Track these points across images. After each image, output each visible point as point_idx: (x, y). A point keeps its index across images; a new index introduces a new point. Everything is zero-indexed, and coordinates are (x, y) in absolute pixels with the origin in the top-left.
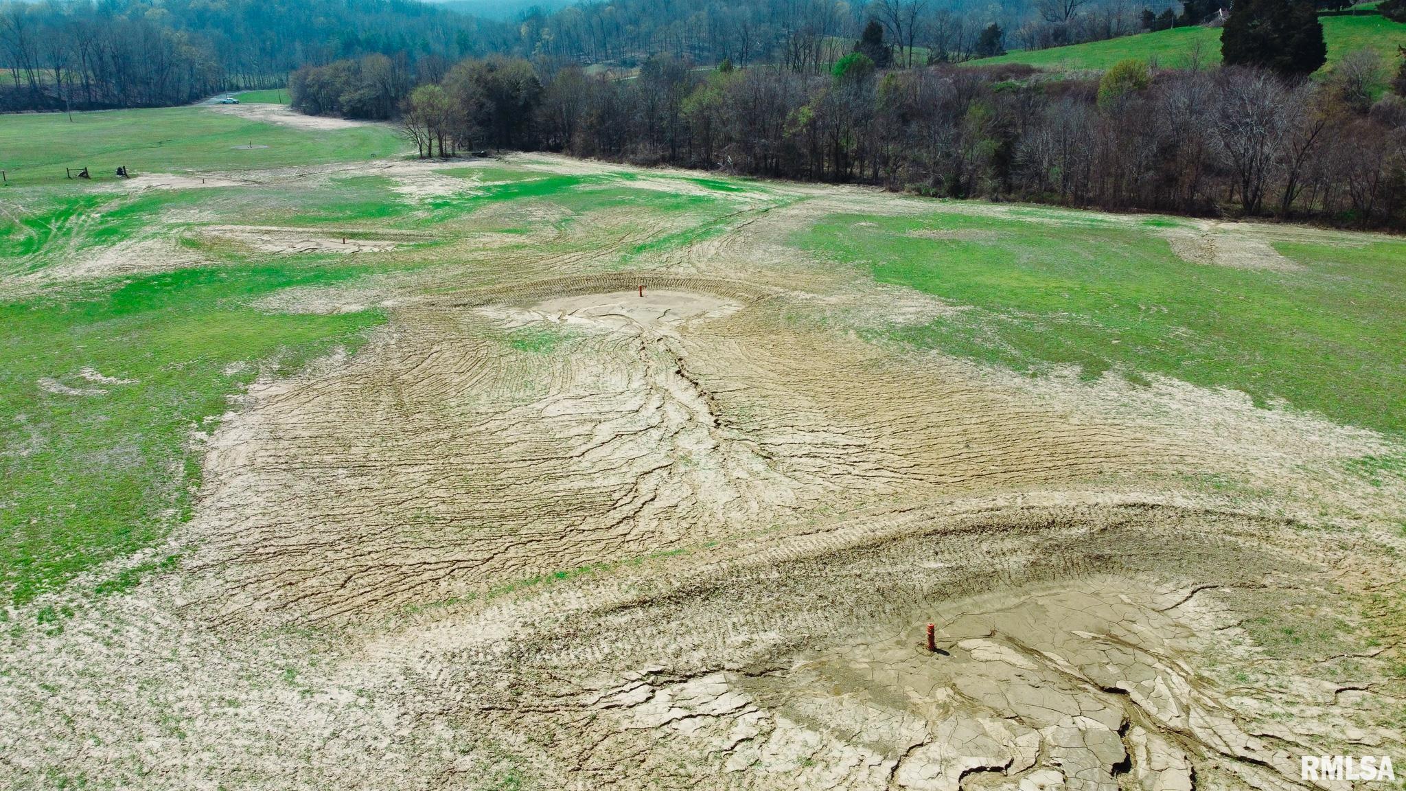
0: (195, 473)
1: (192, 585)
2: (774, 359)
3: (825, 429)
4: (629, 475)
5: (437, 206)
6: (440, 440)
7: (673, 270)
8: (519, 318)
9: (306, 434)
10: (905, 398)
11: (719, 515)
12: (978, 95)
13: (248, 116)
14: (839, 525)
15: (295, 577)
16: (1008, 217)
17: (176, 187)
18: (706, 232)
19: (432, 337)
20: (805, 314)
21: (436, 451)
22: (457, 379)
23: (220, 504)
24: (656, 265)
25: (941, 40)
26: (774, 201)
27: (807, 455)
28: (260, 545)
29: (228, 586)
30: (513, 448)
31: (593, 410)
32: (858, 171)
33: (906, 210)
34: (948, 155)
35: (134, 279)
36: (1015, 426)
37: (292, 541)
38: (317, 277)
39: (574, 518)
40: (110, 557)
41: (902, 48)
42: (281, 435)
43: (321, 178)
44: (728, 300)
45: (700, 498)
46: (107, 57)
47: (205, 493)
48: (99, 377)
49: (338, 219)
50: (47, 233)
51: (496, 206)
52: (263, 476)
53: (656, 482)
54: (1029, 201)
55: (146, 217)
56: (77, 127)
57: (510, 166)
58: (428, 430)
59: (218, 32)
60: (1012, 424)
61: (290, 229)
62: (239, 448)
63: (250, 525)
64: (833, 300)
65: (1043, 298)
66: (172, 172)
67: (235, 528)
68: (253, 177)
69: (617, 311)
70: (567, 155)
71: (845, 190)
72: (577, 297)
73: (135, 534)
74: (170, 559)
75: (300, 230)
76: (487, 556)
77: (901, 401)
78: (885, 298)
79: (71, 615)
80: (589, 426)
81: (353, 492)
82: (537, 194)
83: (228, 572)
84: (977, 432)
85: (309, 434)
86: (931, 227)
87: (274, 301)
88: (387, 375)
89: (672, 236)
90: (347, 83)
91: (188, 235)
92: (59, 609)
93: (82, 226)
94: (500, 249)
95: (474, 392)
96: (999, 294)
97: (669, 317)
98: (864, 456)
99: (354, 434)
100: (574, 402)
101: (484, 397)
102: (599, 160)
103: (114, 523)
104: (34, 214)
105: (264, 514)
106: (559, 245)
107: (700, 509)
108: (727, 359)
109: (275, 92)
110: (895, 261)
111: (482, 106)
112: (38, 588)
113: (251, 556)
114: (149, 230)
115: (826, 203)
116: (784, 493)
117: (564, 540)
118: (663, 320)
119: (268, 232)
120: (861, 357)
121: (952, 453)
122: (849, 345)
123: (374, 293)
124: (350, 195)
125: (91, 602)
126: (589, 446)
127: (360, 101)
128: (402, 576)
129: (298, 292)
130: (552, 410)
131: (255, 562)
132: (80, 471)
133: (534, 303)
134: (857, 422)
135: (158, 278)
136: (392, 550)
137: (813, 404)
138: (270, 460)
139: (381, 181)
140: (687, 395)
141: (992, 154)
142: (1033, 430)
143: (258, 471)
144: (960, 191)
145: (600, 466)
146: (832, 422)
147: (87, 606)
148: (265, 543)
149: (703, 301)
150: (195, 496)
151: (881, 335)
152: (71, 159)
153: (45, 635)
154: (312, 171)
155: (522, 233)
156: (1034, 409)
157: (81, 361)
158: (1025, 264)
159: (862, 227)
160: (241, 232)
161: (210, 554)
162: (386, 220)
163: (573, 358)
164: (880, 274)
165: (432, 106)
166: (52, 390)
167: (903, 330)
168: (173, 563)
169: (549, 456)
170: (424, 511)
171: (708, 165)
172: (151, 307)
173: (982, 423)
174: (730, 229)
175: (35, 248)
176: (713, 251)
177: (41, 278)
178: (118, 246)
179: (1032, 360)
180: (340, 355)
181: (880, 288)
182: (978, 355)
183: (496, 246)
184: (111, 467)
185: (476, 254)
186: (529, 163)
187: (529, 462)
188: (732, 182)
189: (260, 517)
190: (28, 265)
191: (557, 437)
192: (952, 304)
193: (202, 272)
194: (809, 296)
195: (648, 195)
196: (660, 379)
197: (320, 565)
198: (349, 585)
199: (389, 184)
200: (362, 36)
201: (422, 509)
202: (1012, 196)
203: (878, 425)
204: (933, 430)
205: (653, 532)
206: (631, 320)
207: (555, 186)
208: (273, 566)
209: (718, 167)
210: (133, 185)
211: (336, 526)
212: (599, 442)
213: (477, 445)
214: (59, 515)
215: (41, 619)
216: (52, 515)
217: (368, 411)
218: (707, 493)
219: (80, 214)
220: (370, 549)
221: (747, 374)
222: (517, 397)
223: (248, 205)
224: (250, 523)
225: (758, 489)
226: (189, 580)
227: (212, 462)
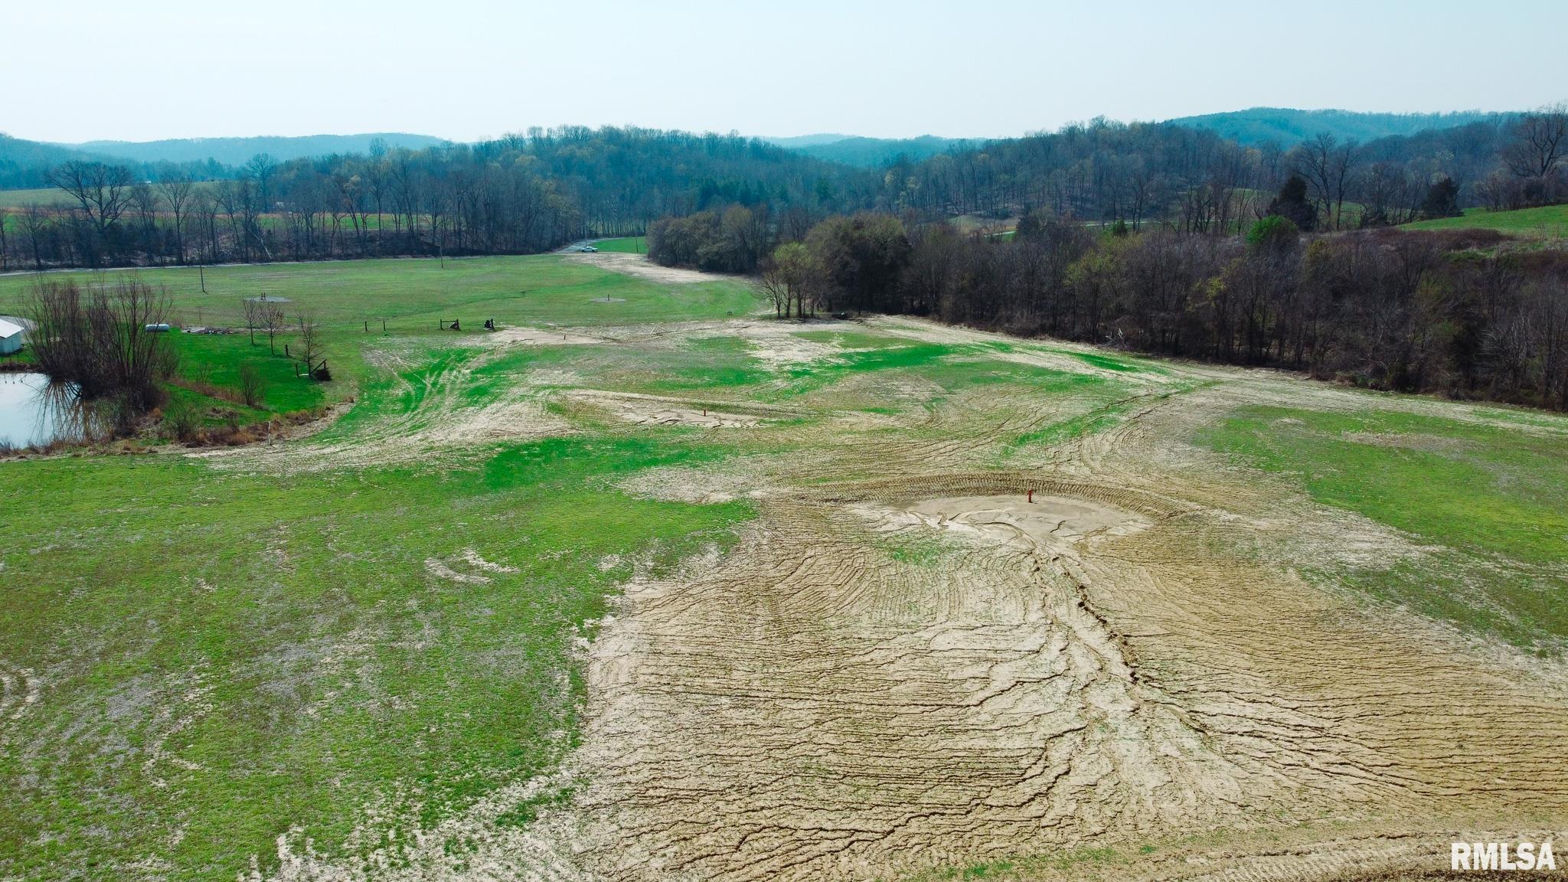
0: (579, 688)
1: (588, 827)
2: (1197, 598)
3: (1270, 700)
4: (1036, 737)
5: (797, 374)
6: (823, 671)
7: (1062, 468)
8: (895, 519)
9: (686, 650)
10: (1369, 669)
11: (1149, 803)
12: (1430, 267)
13: (605, 266)
14: (1311, 846)
15: (689, 832)
16: (1473, 420)
17: (539, 343)
18: (1095, 423)
19: (805, 538)
20: (1230, 540)
21: (820, 683)
22: (834, 594)
23: (607, 729)
24: (1043, 461)
25: (1380, 198)
26: (1175, 386)
27: (1250, 734)
28: (649, 785)
29: (623, 833)
30: (902, 687)
31: (987, 646)
32: (1277, 351)
33: (1339, 404)
34: (1393, 340)
35: (505, 447)
36: (1524, 726)
37: (681, 784)
38: (681, 457)
39: (980, 786)
40: (506, 782)
41: (1328, 206)
42: (662, 648)
43: (679, 336)
44: (1132, 514)
45: (1124, 777)
46: (480, 205)
47: (592, 714)
48: (481, 562)
49: (696, 386)
50: (423, 389)
51: (858, 377)
52: (647, 699)
53: (1068, 750)
54: (1499, 401)
55: (513, 376)
56: (448, 274)
57: (872, 331)
58: (809, 656)
59: (582, 179)
60: (1520, 722)
61: (652, 397)
62: (622, 661)
63: (639, 759)
64: (1264, 524)
65: (1538, 541)
66: (534, 325)
67: (624, 762)
68: (611, 334)
69: (1004, 519)
70: (934, 320)
71: (1261, 374)
72: (958, 499)
73: (528, 756)
74: (564, 792)
75: (661, 398)
76: (887, 828)
77: (1364, 672)
78: (1327, 527)
79: (475, 849)
80: (985, 667)
81: (739, 728)
82: (903, 365)
83: (621, 816)
84: (1473, 728)
85: (689, 651)
86: (1373, 428)
87: (642, 483)
88: (762, 583)
89: (1059, 425)
90: (706, 235)
91: (553, 399)
92: (463, 840)
93: (453, 383)
94: (869, 432)
95: (854, 611)
96: (1477, 530)
97: (1066, 531)
98: (1323, 743)
99: (733, 655)
100: (965, 633)
101: (865, 618)
102: (969, 327)
103: (507, 741)
104: (410, 367)
105: (651, 747)
106: (932, 431)
107: (1125, 793)
108: (1139, 593)
109: (632, 241)
110: (1333, 474)
111: (845, 265)
112: (442, 812)
113: (643, 800)
114: (517, 391)
115: (1237, 391)
116: (1226, 784)
117: (971, 817)
118: (1057, 533)
119: (630, 399)
120: (1306, 606)
121: (1441, 753)
122: (1290, 588)
123: (741, 480)
124: (709, 358)
125: (492, 836)
126: (987, 694)
127: (717, 253)
128: (798, 843)
129: (663, 473)
130: (941, 642)
131: (647, 806)
132: (471, 673)
133: (911, 503)
134: (1310, 695)
135: (527, 447)
136: (785, 808)
137: (1251, 664)
138: (652, 679)
139: (738, 343)
140: (1096, 637)
141: (1450, 339)
142: (1551, 733)
143: (643, 691)
144: (1407, 383)
145: (1002, 721)
146: (1278, 692)
147: (489, 840)
148: (656, 784)
149: (1103, 513)
150: (581, 716)
151: (1329, 579)
152: (442, 308)
153: (451, 870)
154: (668, 329)
155: (890, 414)
156: (1548, 703)
157: (463, 543)
158: (1504, 489)
159: (1286, 425)
160: (604, 398)
161: (602, 791)
162: (744, 388)
163: (959, 576)
164: (1318, 492)
165: (794, 264)
166: (439, 573)
167: (1357, 573)
168: (567, 798)
169: (943, 702)
170: (814, 760)
171: (1093, 337)
172: (525, 482)
173: (1478, 716)
174: (1124, 418)
175: (413, 406)
176: (1107, 447)
177: (420, 440)
178: (488, 409)
179: (1536, 631)
180: (713, 556)
181: (1319, 512)
182: (1461, 617)
183: (864, 429)
184: (499, 672)
185: (843, 437)
186: (892, 328)
187: (922, 708)
188: (1123, 359)
189: (647, 749)
190: (409, 425)
191: (950, 677)
192: (1418, 543)
193: (568, 443)
194: (1232, 517)
195: (1026, 371)
196: (1061, 612)
197: (713, 819)
198: (745, 847)
199: (746, 346)
200: (720, 183)
201: (812, 757)
202: (1477, 393)
203: (1338, 702)
204: (1412, 718)
205: (1072, 818)
206: (1021, 532)
207: (923, 355)
208: (665, 814)
209: (1106, 341)
210: (499, 339)
211: (724, 769)
212: (998, 689)
213: (864, 680)
214: (455, 724)
215: (447, 849)
216: (449, 724)
217: (745, 626)
218: (1132, 773)
219: (452, 369)
220: (761, 804)
221: (1165, 615)
222: (901, 622)
223: (608, 366)
224: (638, 756)
225: (1193, 773)
226: (584, 820)
227: (595, 676)
